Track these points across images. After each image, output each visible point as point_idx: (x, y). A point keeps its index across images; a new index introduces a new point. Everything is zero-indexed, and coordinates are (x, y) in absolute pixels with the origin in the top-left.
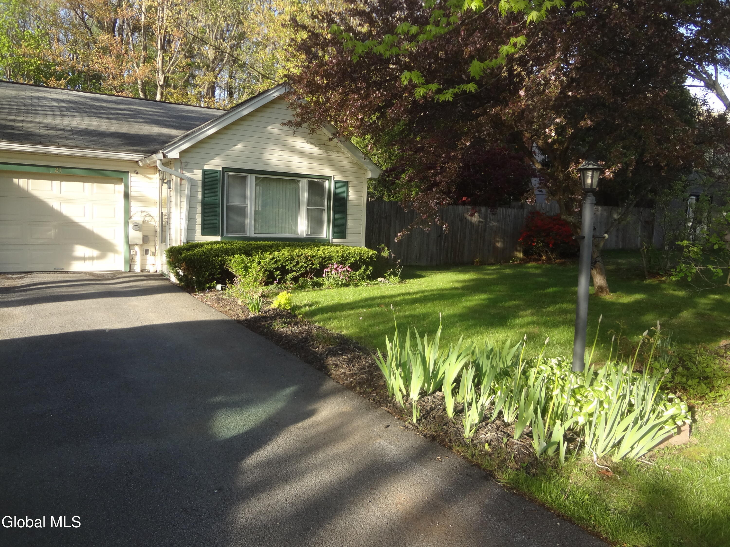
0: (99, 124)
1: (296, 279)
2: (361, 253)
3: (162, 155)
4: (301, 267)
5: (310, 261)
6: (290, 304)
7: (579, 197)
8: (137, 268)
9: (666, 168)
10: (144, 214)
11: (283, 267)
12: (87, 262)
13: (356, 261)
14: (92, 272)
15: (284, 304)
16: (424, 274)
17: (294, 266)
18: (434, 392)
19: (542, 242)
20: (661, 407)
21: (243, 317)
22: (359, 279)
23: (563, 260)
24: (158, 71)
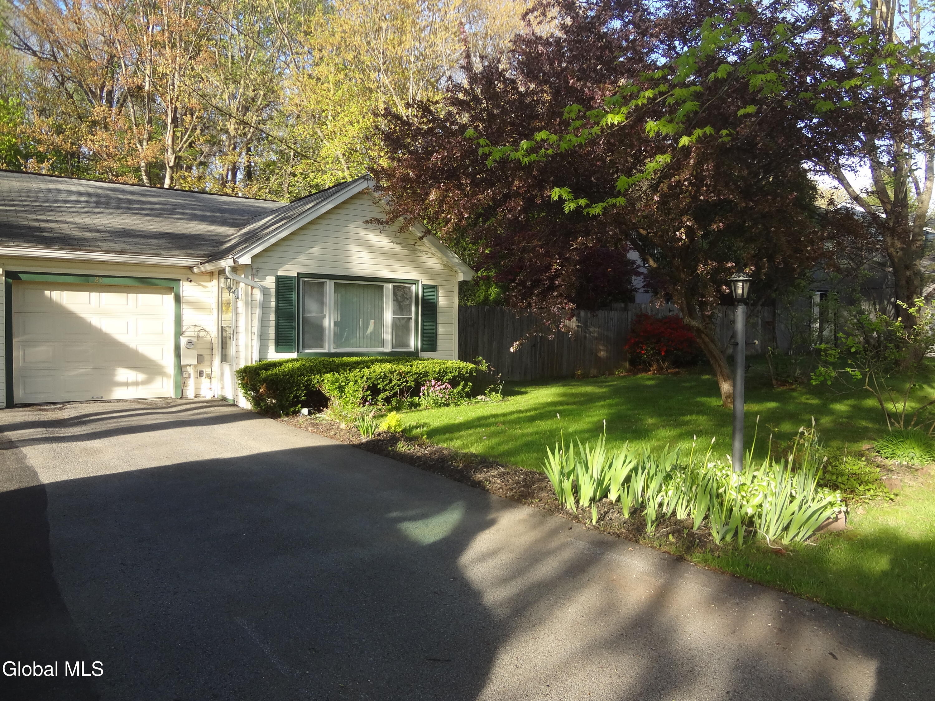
0: (134, 222)
1: (388, 400)
2: (459, 368)
3: (232, 260)
4: (395, 385)
5: (404, 378)
6: (400, 425)
7: (711, 299)
8: (190, 393)
9: (798, 270)
10: (197, 329)
11: (375, 386)
12: (131, 388)
13: (454, 377)
14: (140, 399)
15: (395, 427)
16: (523, 390)
17: (386, 385)
18: (601, 499)
19: (652, 349)
20: (820, 495)
21: (356, 441)
22: (458, 398)
23: (677, 370)
24: (167, 150)
